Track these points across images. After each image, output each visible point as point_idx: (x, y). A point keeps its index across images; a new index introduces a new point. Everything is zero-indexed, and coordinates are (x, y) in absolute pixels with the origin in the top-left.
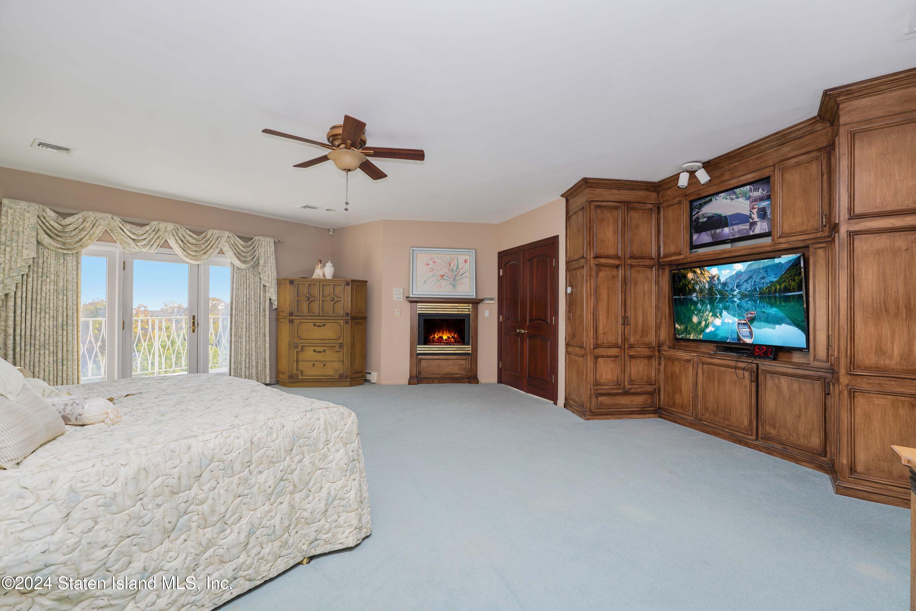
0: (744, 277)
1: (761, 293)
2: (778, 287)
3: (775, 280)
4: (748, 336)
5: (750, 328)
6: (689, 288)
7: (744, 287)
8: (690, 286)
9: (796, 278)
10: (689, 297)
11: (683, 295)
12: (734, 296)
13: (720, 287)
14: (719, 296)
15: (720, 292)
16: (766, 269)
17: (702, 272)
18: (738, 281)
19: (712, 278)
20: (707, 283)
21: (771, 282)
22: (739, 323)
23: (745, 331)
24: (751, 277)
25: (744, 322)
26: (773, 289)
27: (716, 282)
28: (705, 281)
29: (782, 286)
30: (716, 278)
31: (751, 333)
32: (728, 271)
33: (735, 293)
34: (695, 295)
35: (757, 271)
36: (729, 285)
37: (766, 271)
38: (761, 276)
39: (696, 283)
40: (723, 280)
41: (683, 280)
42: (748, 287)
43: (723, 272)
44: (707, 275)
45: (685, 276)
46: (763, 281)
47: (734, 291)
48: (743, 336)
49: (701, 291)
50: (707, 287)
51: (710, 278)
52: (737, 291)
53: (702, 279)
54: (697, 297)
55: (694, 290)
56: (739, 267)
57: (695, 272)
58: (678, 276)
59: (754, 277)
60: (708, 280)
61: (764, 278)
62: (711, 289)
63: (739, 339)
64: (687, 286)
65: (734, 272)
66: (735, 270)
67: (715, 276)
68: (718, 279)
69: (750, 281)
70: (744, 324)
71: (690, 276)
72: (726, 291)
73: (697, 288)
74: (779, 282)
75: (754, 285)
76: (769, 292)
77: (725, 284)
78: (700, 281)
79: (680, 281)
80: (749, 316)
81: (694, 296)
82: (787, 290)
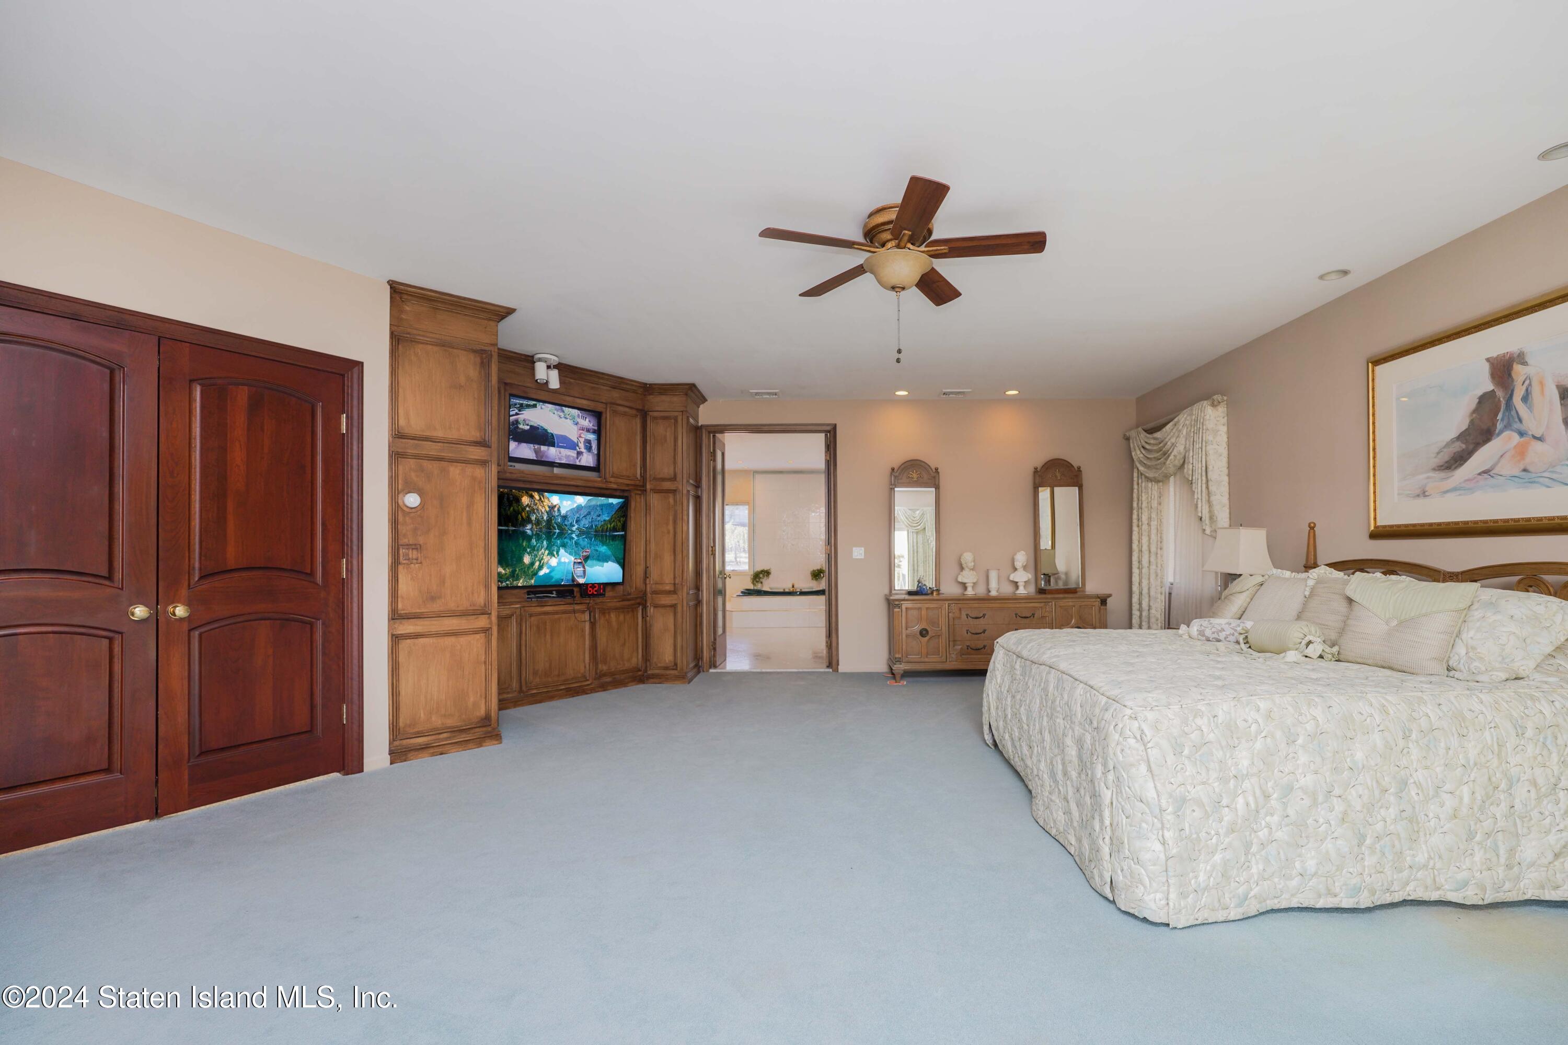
0: (584, 512)
1: (596, 531)
2: (609, 526)
3: (607, 519)
4: (581, 576)
5: (584, 567)
6: (522, 517)
7: (582, 523)
8: (523, 514)
9: (622, 519)
10: (521, 529)
11: (513, 526)
12: (573, 532)
13: (559, 520)
14: (557, 531)
15: (559, 526)
16: (602, 506)
17: (540, 498)
18: (578, 515)
19: (552, 507)
20: (546, 514)
21: (604, 520)
22: (575, 562)
23: (580, 570)
24: (589, 513)
25: (579, 561)
26: (605, 528)
27: (556, 514)
28: (543, 510)
29: (612, 525)
30: (556, 509)
31: (584, 572)
32: (569, 503)
33: (574, 529)
34: (529, 527)
35: (595, 507)
36: (569, 519)
37: (602, 509)
38: (597, 513)
39: (533, 511)
40: (563, 512)
41: (515, 505)
42: (585, 523)
43: (565, 503)
44: (546, 503)
45: (518, 500)
46: (599, 518)
47: (574, 526)
48: (577, 576)
49: (538, 522)
50: (545, 518)
51: (549, 507)
52: (576, 526)
53: (540, 507)
54: (531, 530)
55: (529, 520)
56: (581, 500)
57: (532, 497)
58: (508, 498)
59: (592, 513)
60: (548, 509)
61: (599, 516)
62: (549, 521)
63: (573, 580)
64: (518, 513)
65: (575, 505)
66: (575, 502)
67: (555, 506)
68: (559, 510)
69: (588, 517)
70: (579, 563)
71: (525, 500)
72: (566, 525)
73: (533, 518)
74: (610, 522)
75: (592, 522)
76: (602, 531)
77: (565, 517)
78: (537, 510)
79: (510, 505)
80: (585, 554)
81: (528, 529)
82: (615, 529)
